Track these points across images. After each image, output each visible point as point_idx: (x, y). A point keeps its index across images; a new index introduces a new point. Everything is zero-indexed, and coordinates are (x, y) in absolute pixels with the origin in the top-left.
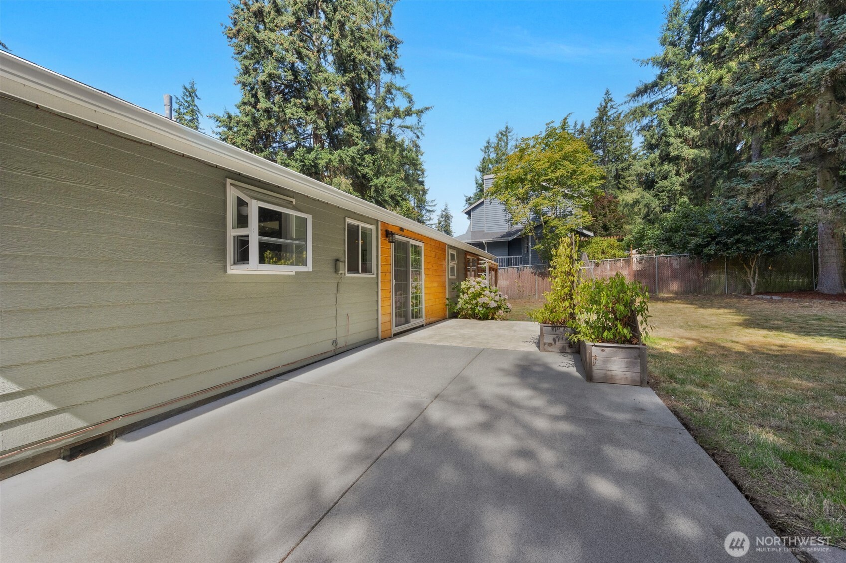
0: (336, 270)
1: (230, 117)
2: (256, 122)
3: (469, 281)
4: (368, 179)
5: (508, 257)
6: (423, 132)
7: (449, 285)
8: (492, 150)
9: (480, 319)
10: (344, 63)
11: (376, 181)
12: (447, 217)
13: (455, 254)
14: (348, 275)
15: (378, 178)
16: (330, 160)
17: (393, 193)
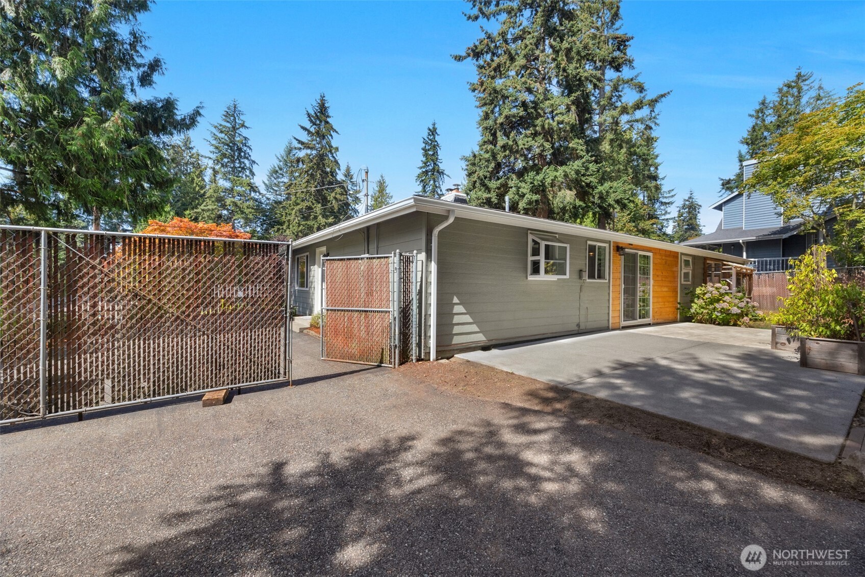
0: (580, 277)
1: (475, 156)
2: (494, 156)
3: (705, 287)
4: (592, 187)
5: (781, 258)
6: (657, 121)
7: (681, 291)
8: (771, 111)
9: (719, 324)
10: (571, 85)
11: (600, 188)
12: (692, 208)
13: (690, 260)
14: (588, 280)
15: (602, 185)
16: (556, 177)
17: (619, 197)
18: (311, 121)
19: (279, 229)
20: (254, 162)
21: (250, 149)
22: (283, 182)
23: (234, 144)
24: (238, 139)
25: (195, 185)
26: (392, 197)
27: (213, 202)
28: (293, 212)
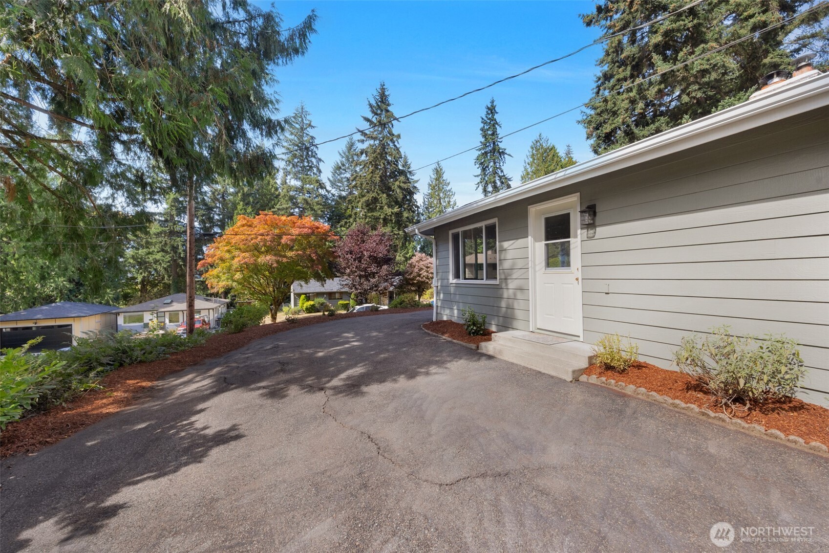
18: (373, 112)
19: (346, 223)
20: (320, 160)
21: (317, 147)
22: (345, 178)
23: (304, 144)
24: (305, 139)
25: (270, 187)
26: (449, 184)
27: (286, 201)
28: (360, 205)
